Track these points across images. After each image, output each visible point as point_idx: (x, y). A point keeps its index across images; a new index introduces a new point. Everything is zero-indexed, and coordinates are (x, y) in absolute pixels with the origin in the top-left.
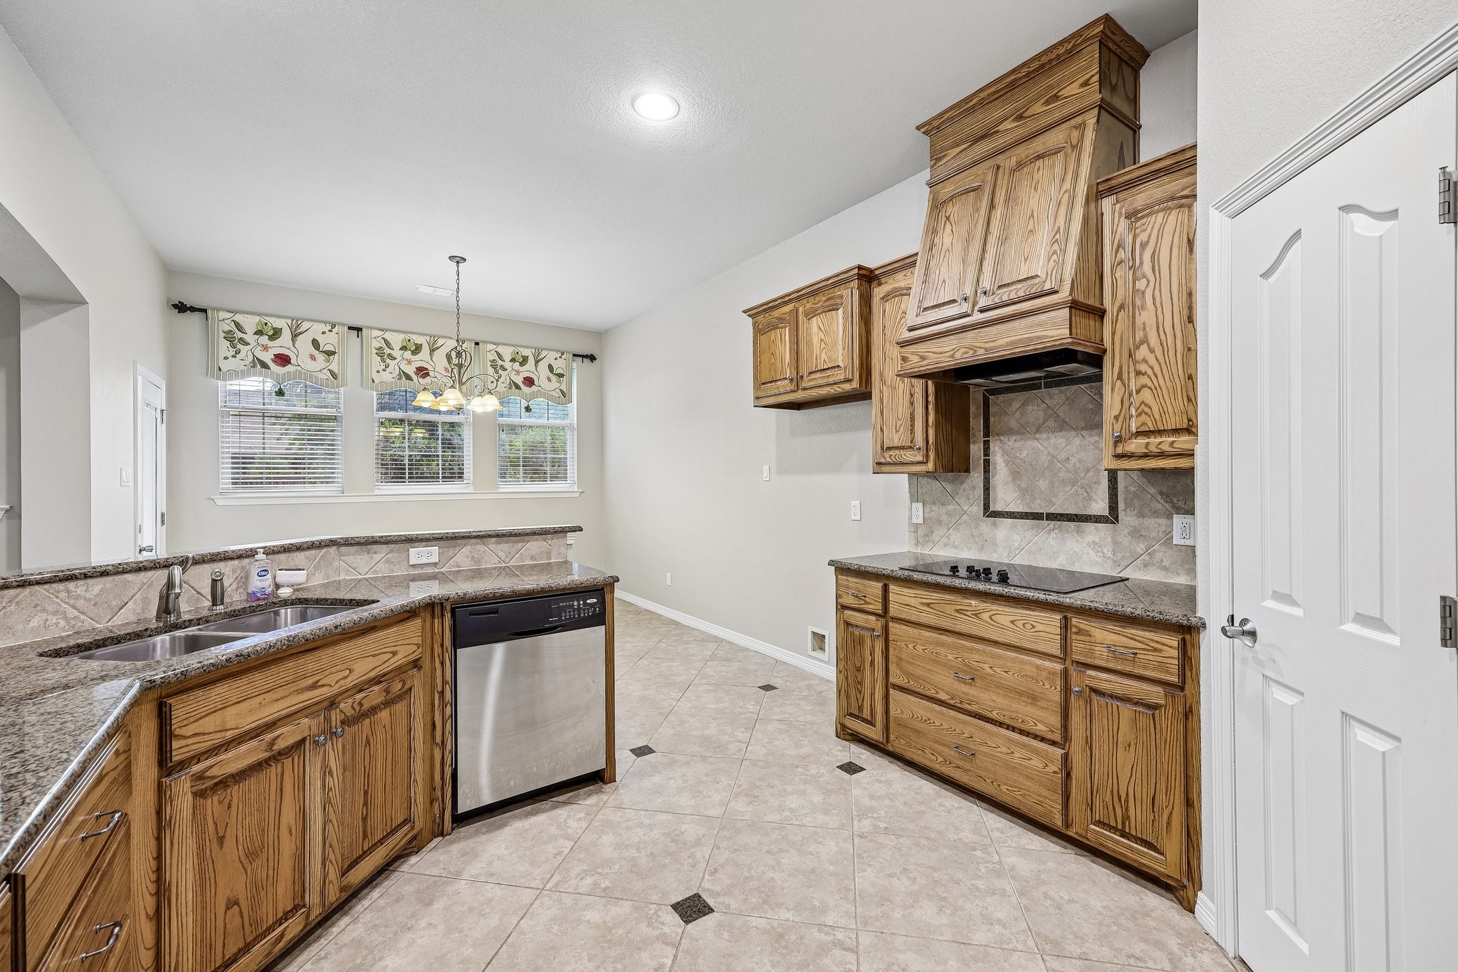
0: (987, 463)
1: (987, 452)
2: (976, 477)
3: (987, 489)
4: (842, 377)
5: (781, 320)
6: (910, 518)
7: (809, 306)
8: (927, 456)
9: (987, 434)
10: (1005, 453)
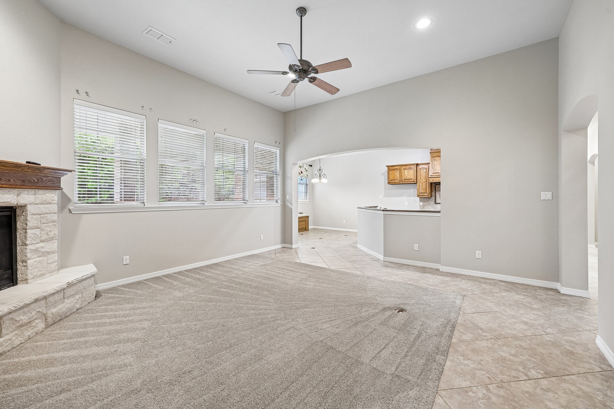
0: (435, 196)
1: (435, 194)
2: (433, 198)
3: (435, 200)
4: (413, 181)
5: (397, 169)
6: (420, 205)
7: (404, 168)
8: (429, 194)
9: (435, 191)
10: (439, 194)
